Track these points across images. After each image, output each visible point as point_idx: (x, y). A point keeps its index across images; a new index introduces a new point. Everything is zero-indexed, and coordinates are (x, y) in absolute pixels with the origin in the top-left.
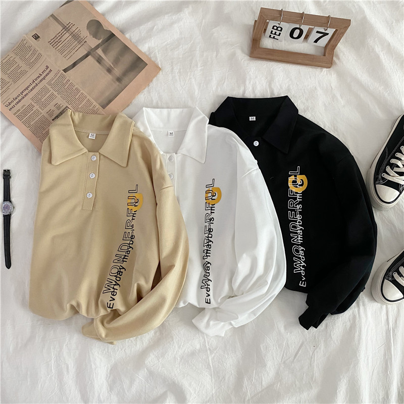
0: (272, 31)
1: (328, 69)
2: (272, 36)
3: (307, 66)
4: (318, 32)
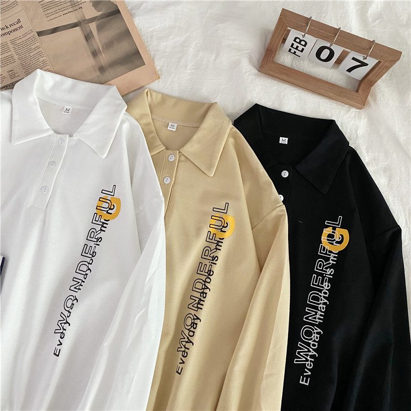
0: (293, 44)
1: (358, 110)
2: (293, 50)
3: (331, 101)
4: (354, 59)
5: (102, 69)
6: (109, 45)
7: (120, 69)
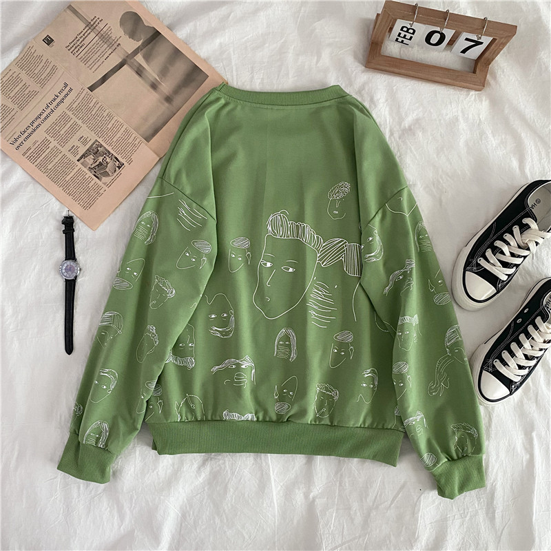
5: (168, 99)
6: (164, 72)
7: (186, 91)
